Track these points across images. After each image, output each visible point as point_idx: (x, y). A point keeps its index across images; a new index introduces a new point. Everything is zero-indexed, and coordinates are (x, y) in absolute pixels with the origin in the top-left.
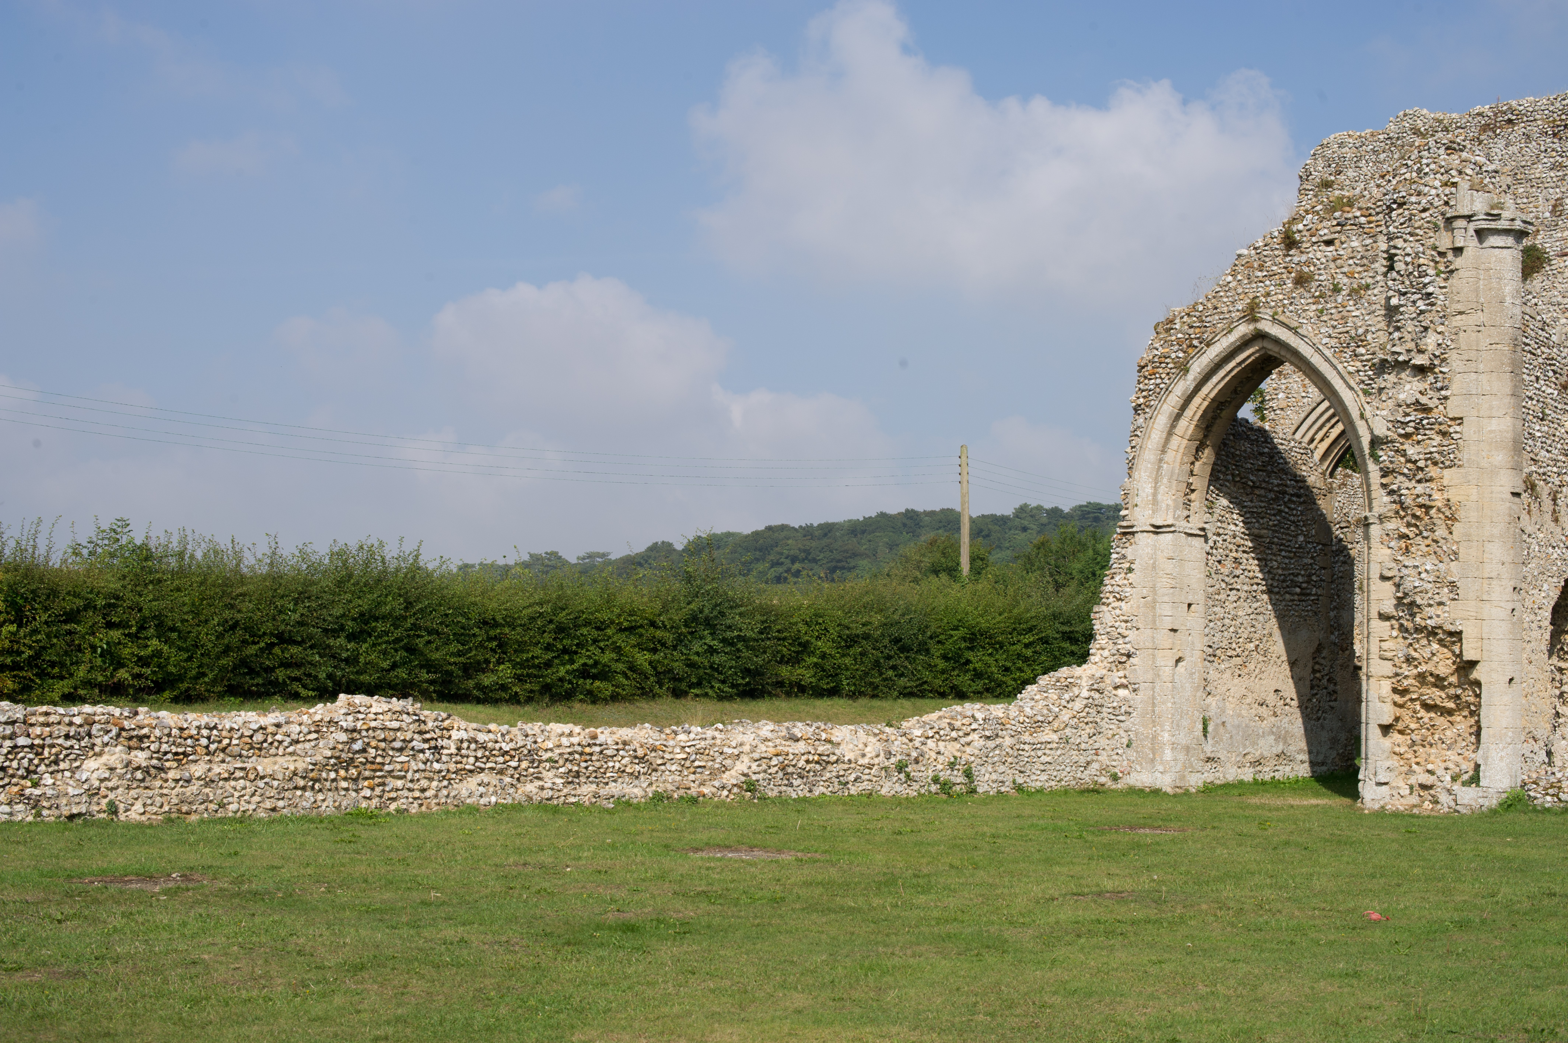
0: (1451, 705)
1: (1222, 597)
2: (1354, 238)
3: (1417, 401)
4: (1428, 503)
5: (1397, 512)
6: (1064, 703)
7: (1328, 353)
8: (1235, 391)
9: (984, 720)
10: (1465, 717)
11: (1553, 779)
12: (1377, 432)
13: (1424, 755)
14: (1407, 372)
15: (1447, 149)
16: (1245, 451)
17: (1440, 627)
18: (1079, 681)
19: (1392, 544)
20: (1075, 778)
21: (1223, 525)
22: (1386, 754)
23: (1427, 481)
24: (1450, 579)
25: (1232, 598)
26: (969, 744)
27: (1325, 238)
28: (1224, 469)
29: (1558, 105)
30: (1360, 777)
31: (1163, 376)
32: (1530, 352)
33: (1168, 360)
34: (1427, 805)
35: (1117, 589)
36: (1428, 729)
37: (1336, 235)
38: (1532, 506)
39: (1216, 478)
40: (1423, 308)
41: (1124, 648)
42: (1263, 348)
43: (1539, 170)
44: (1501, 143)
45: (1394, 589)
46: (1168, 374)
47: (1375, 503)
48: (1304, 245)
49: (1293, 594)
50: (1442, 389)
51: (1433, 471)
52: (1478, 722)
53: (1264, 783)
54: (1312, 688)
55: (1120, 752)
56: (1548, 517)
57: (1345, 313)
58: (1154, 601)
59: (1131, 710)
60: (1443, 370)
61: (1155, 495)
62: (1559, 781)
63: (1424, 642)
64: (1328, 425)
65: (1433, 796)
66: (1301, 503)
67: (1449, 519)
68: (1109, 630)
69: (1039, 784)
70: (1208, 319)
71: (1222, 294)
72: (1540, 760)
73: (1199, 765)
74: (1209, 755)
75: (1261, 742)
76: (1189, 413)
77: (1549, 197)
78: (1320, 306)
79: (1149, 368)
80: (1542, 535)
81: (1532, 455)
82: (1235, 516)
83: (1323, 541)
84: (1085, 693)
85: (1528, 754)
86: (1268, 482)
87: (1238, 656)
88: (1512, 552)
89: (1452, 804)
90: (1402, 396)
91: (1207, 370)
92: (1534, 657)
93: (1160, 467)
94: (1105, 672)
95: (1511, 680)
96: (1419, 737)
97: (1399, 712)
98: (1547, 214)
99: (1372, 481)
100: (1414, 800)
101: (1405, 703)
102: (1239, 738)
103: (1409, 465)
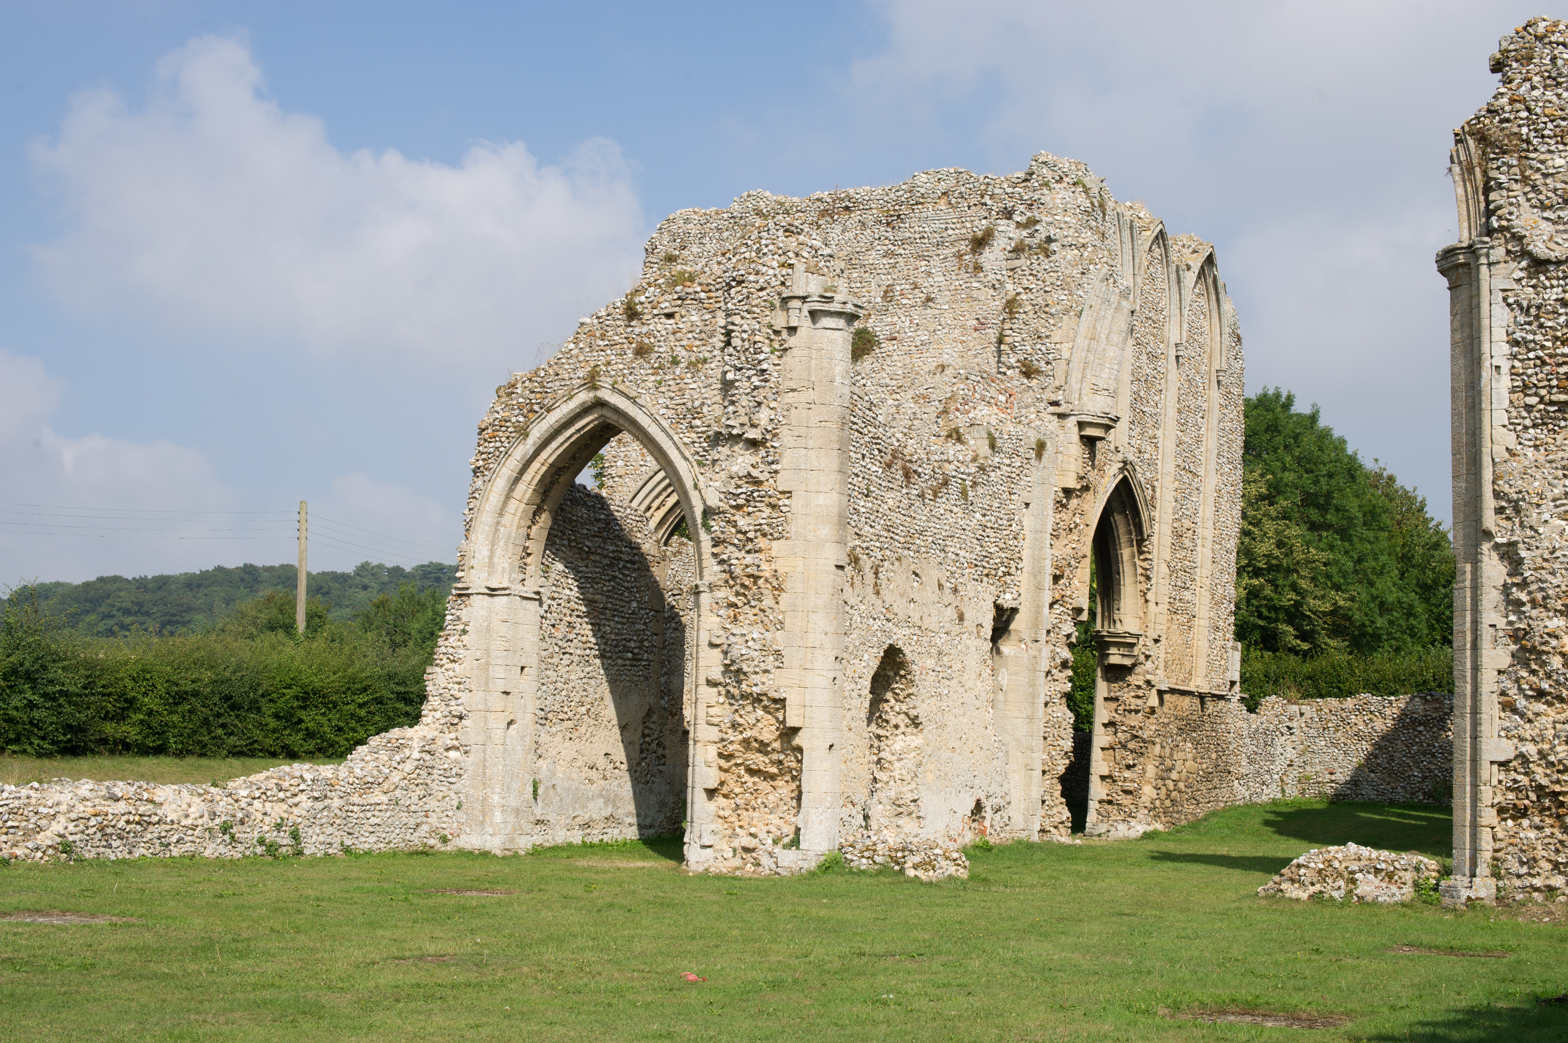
0: (774, 770)
1: (556, 660)
2: (694, 313)
3: (749, 474)
4: (756, 573)
5: (727, 582)
6: (394, 764)
7: (665, 424)
8: (573, 457)
9: (313, 781)
10: (787, 782)
11: (868, 842)
12: (709, 503)
13: (747, 819)
14: (741, 445)
15: (786, 231)
16: (582, 517)
17: (765, 695)
18: (410, 743)
19: (721, 612)
20: (404, 840)
21: (559, 590)
22: (711, 818)
23: (756, 552)
24: (775, 647)
25: (566, 662)
26: (296, 805)
27: (666, 311)
28: (560, 534)
29: (892, 196)
30: (686, 840)
31: (503, 439)
32: (857, 431)
33: (508, 424)
34: (749, 867)
35: (451, 650)
36: (752, 793)
37: (677, 309)
38: (855, 579)
39: (552, 543)
40: (757, 383)
41: (457, 710)
42: (602, 416)
43: (872, 257)
44: (838, 229)
45: (722, 656)
46: (508, 438)
47: (706, 572)
48: (646, 317)
49: (624, 659)
50: (773, 463)
51: (762, 542)
52: (799, 787)
53: (592, 846)
54: (642, 752)
55: (450, 814)
56: (870, 590)
57: (682, 386)
58: (488, 664)
59: (461, 772)
60: (775, 444)
61: (491, 557)
62: (874, 845)
63: (749, 708)
64: (665, 494)
65: (755, 859)
66: (635, 570)
67: (776, 589)
68: (441, 691)
69: (367, 846)
70: (549, 385)
71: (564, 361)
72: (858, 824)
73: (528, 827)
74: (538, 817)
75: (591, 805)
76: (527, 477)
77: (881, 283)
78: (659, 378)
79: (490, 431)
80: (863, 607)
81: (856, 530)
82: (570, 581)
83: (656, 608)
84: (416, 755)
85: (846, 818)
86: (603, 548)
87: (569, 719)
88: (834, 622)
89: (773, 866)
90: (734, 469)
91: (546, 436)
92: (853, 725)
93: (497, 530)
94: (436, 733)
95: (831, 746)
96: (743, 801)
97: (724, 776)
98: (879, 300)
99: (703, 550)
100: (737, 862)
101: (730, 768)
102: (569, 800)
103: (739, 536)
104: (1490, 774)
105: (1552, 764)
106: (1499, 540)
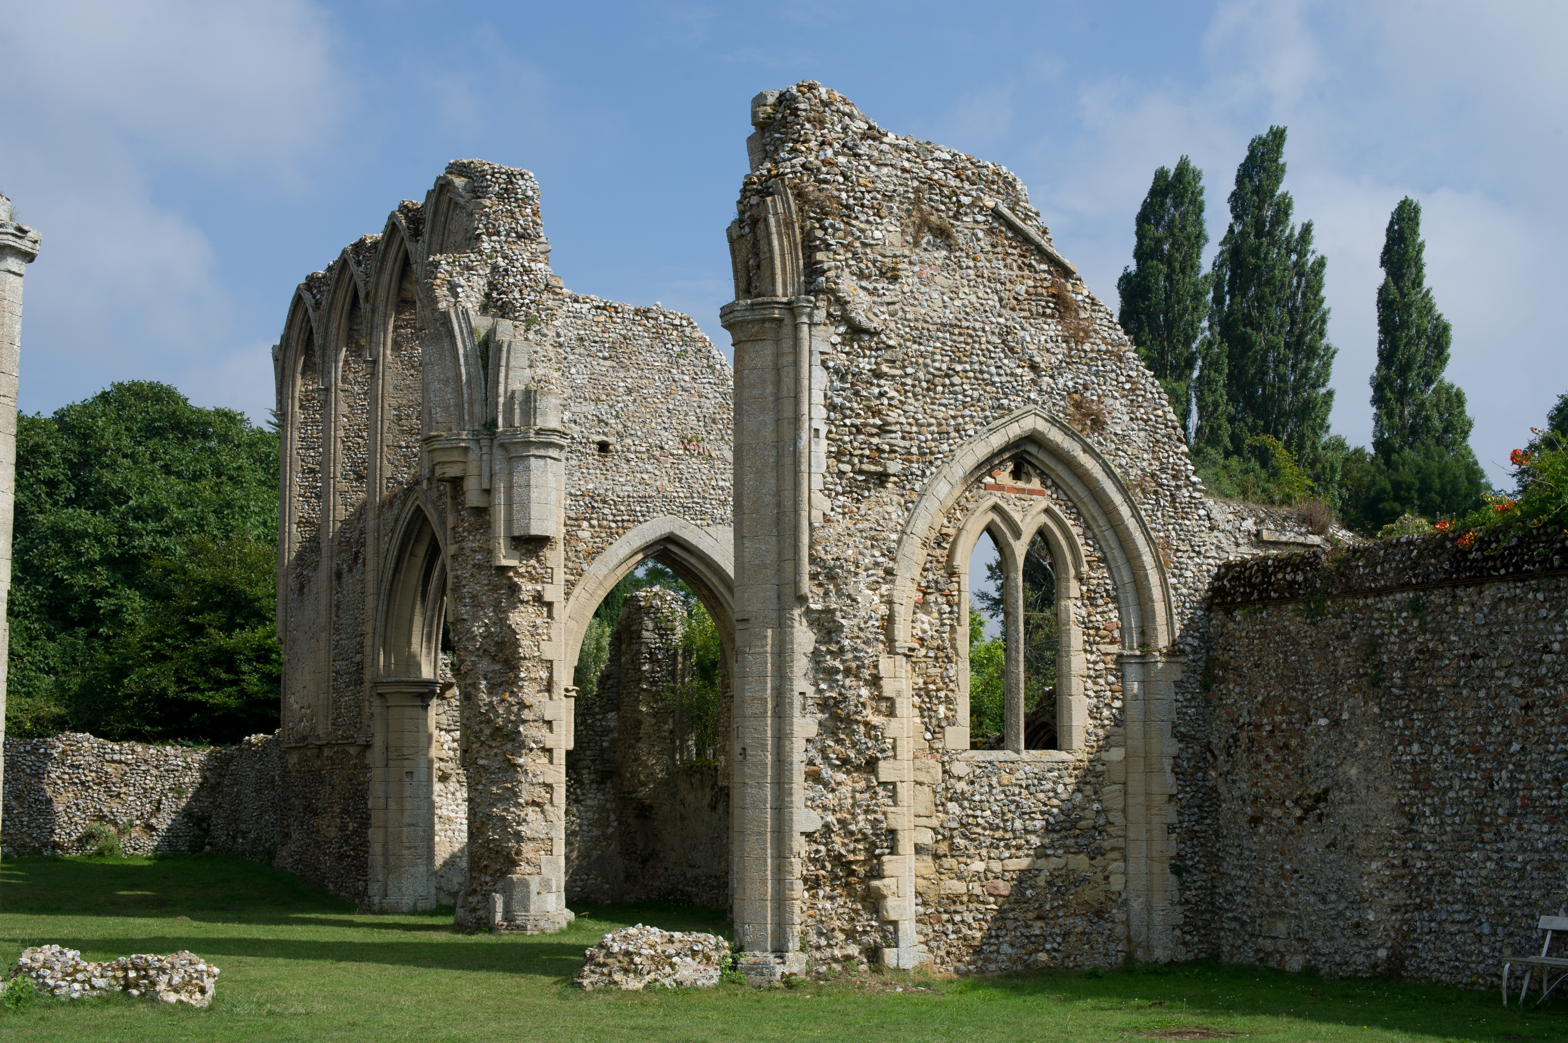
104: (800, 845)
105: (852, 833)
106: (813, 606)
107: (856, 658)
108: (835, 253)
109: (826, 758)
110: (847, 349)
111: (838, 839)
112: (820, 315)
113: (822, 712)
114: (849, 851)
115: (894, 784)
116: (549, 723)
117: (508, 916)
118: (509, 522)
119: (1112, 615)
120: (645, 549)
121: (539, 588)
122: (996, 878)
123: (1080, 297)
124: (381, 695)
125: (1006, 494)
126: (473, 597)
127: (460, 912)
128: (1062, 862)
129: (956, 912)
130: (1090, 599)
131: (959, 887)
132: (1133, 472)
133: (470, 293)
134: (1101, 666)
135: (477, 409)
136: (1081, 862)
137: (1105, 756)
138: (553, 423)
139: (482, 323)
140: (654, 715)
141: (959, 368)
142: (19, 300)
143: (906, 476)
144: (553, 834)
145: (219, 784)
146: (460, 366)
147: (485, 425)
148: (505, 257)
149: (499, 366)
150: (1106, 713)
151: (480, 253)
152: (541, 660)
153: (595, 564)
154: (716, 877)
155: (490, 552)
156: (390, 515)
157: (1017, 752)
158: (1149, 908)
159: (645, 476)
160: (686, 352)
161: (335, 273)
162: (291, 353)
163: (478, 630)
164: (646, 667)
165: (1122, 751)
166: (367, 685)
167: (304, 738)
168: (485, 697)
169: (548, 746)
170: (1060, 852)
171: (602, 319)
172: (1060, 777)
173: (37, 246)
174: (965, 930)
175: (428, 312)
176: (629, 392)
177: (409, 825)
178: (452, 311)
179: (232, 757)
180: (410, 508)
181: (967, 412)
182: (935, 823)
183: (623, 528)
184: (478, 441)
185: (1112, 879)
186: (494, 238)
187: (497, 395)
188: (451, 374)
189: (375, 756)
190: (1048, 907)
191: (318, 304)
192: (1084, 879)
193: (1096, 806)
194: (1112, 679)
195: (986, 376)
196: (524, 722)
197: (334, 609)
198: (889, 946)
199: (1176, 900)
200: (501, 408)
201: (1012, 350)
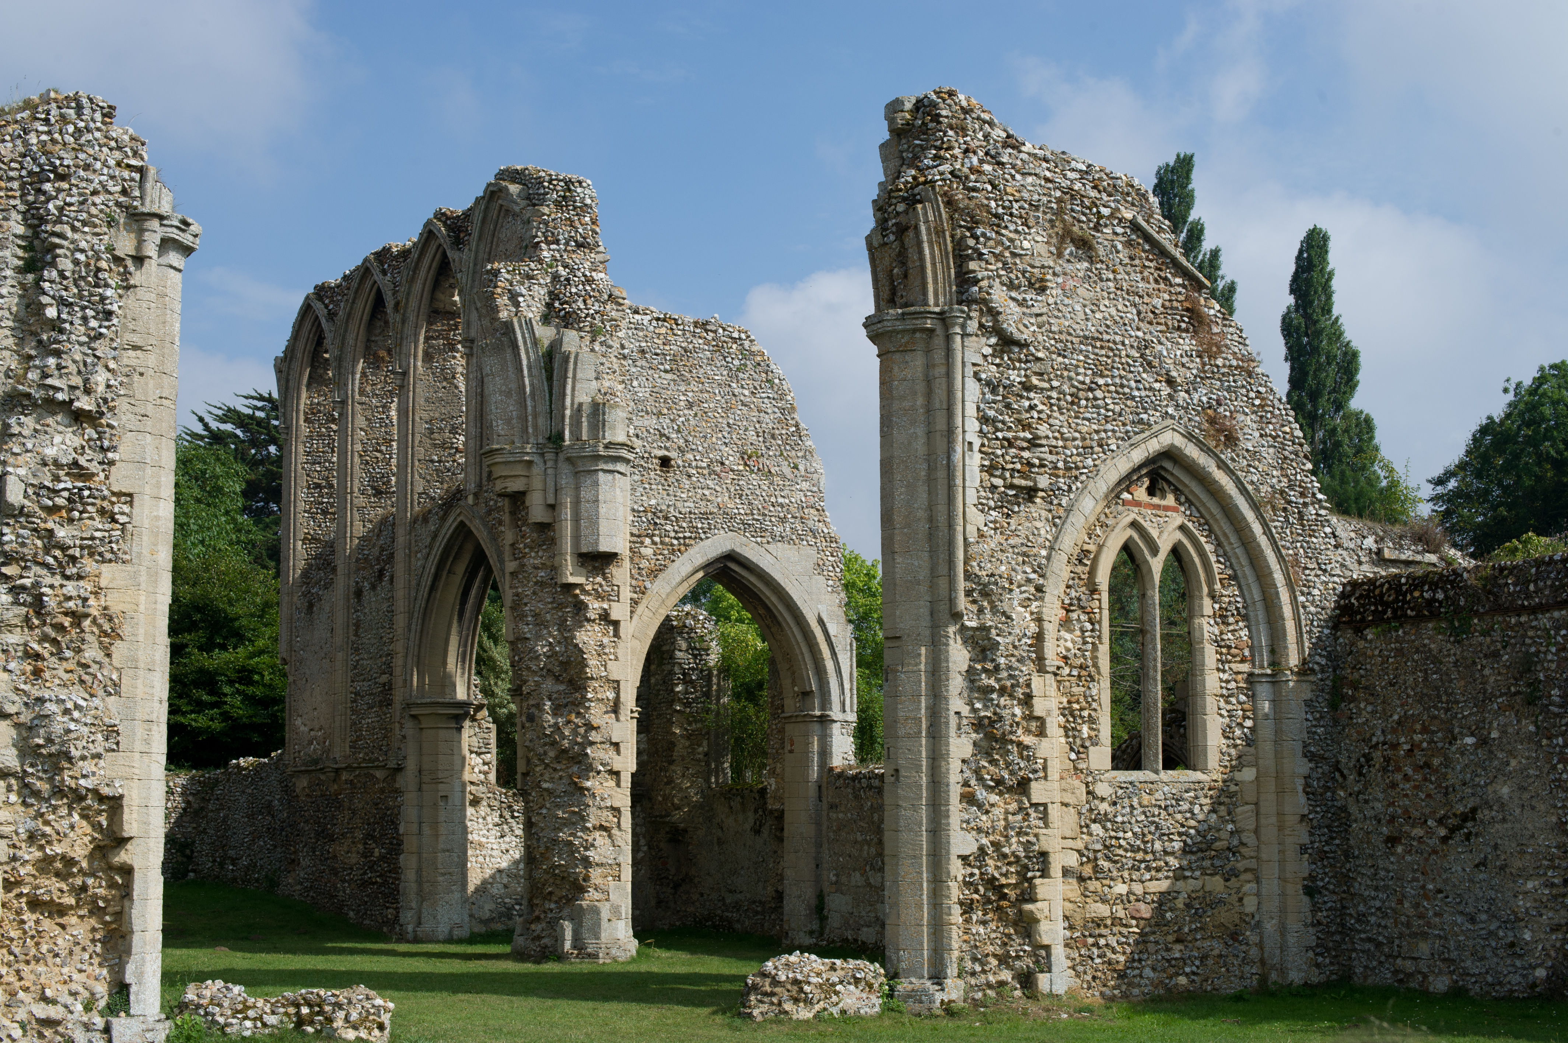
3: (75, 463)
4: (80, 609)
5: (27, 619)
13: (32, 976)
14: (59, 418)
17: (92, 790)
19: (12, 665)
23: (80, 578)
24: (108, 721)
40: (100, 330)
45: (15, 732)
50: (107, 449)
51: (89, 565)
60: (111, 422)
63: (63, 811)
67: (107, 635)
90: (50, 452)
104: (957, 870)
105: (1005, 856)
106: (968, 624)
107: (1011, 677)
108: (987, 262)
109: (980, 779)
110: (998, 361)
111: (991, 862)
112: (973, 326)
113: (976, 731)
114: (1001, 874)
115: (1045, 805)
116: (616, 745)
117: (578, 944)
118: (577, 538)
119: (1242, 633)
120: (705, 567)
121: (606, 606)
122: (1138, 900)
123: (1212, 312)
124: (414, 717)
125: (1143, 510)
126: (536, 615)
127: (520, 941)
128: (1199, 883)
129: (1101, 936)
130: (1222, 617)
131: (1103, 910)
132: (1264, 489)
133: (531, 302)
134: (1233, 685)
135: (541, 421)
136: (1216, 884)
137: (1238, 776)
138: (621, 438)
139: (546, 334)
140: (688, 737)
141: (1101, 381)
142: (178, 296)
143: (1053, 491)
144: (621, 859)
145: (202, 809)
146: (523, 377)
147: (549, 439)
148: (566, 267)
149: (566, 377)
150: (1238, 732)
151: (540, 261)
152: (608, 680)
153: (658, 582)
154: (760, 902)
155: (555, 570)
156: (425, 532)
157: (1156, 772)
158: (1283, 930)
159: (707, 492)
160: (745, 365)
161: (354, 284)
162: (296, 365)
163: (542, 649)
164: (679, 688)
165: (1254, 771)
166: (397, 706)
167: (316, 762)
168: (549, 719)
169: (615, 769)
170: (1198, 873)
171: (663, 331)
172: (1196, 797)
173: (198, 240)
174: (1109, 954)
175: (486, 322)
176: (690, 405)
177: (444, 851)
178: (515, 320)
179: (217, 781)
180: (451, 524)
181: (1109, 427)
182: (1080, 845)
183: (685, 545)
184: (542, 455)
185: (1246, 901)
186: (553, 247)
187: (564, 408)
188: (513, 386)
189: (408, 780)
190: (1186, 930)
191: (331, 316)
192: (1221, 901)
193: (1230, 827)
194: (1243, 698)
195: (1127, 390)
196: (592, 743)
197: (352, 628)
198: (1042, 972)
199: (1309, 921)
200: (567, 421)
201: (1149, 364)
